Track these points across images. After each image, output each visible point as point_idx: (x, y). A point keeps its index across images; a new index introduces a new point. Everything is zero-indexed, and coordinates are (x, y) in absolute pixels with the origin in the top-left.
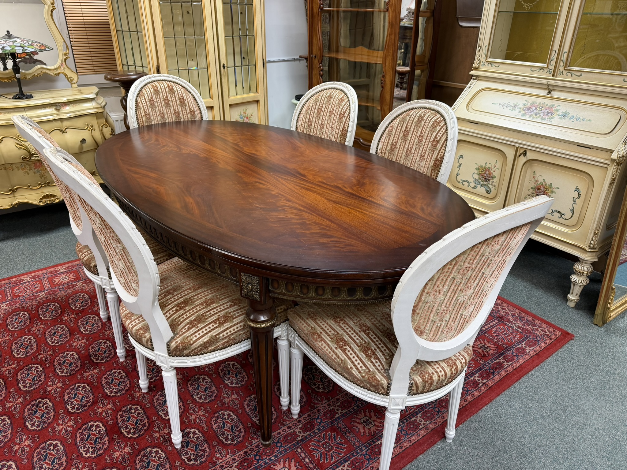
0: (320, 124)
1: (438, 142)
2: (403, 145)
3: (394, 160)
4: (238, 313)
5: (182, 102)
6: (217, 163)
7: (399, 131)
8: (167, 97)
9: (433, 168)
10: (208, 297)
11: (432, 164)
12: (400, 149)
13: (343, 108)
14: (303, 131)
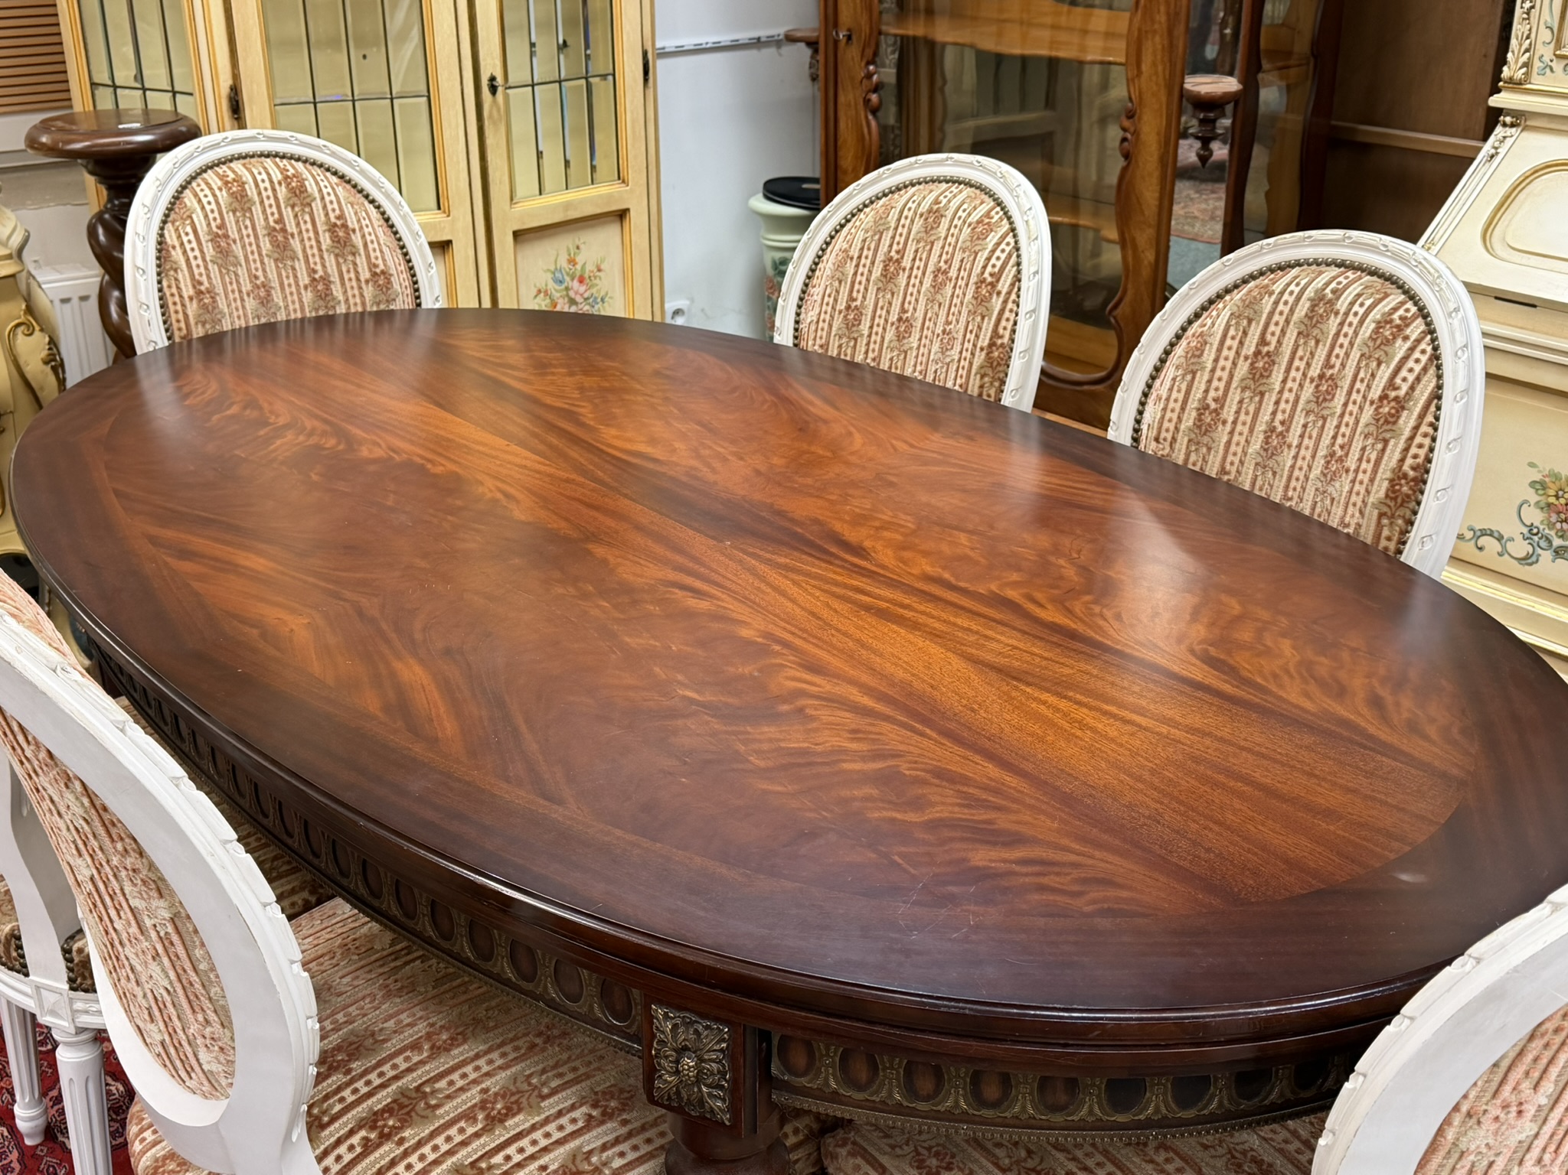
0: (893, 317)
1: (1401, 405)
2: (1252, 409)
3: (1212, 471)
4: (622, 1154)
5: (341, 238)
6: (504, 501)
7: (1232, 354)
8: (280, 220)
9: (1385, 509)
10: (495, 1084)
11: (1382, 494)
12: (1239, 428)
13: (989, 259)
14: (825, 346)
